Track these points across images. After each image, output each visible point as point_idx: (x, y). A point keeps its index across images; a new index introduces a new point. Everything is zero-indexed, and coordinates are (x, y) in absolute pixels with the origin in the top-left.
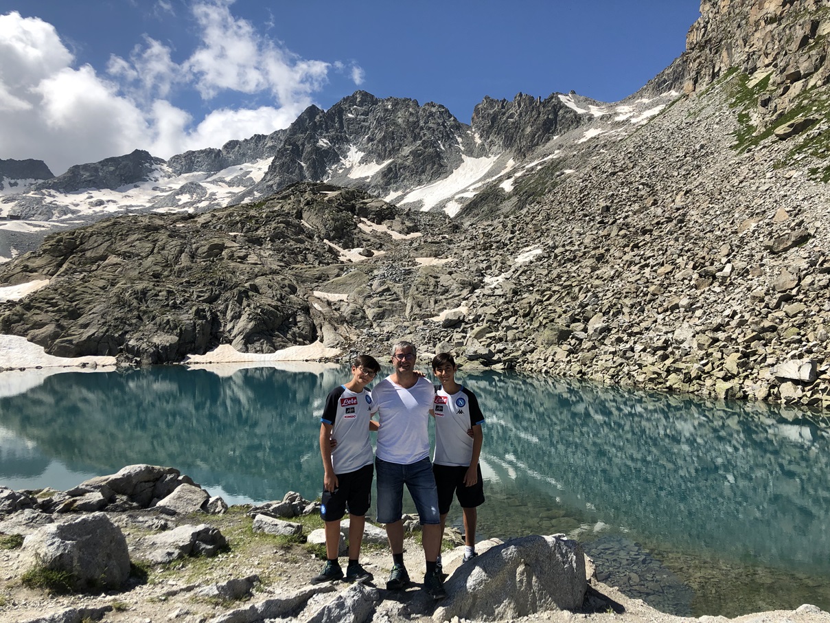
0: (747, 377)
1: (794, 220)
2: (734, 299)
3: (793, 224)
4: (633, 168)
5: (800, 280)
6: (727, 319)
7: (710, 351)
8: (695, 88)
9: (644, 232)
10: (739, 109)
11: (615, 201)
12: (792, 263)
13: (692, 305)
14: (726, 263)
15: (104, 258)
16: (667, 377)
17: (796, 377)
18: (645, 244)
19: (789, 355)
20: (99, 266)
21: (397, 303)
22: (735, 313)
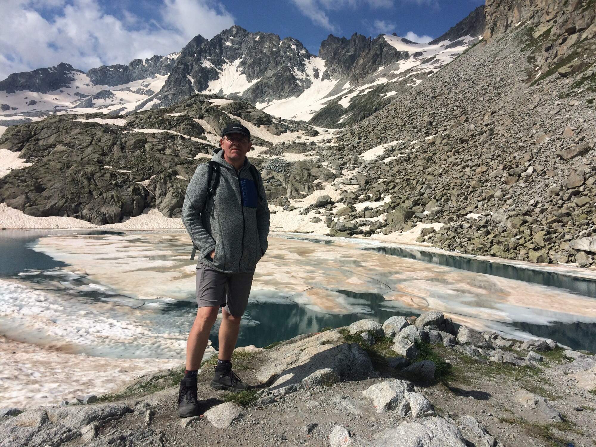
0: (551, 248)
1: (577, 137)
2: (535, 193)
3: (577, 139)
4: (448, 94)
5: (585, 180)
6: (532, 207)
7: (522, 229)
8: (492, 35)
9: (462, 141)
10: (528, 53)
11: (436, 118)
12: (577, 168)
13: (504, 196)
14: (529, 166)
15: (54, 146)
16: (491, 246)
17: (587, 249)
18: (464, 150)
19: (581, 234)
20: (49, 152)
21: (281, 188)
22: (537, 203)
